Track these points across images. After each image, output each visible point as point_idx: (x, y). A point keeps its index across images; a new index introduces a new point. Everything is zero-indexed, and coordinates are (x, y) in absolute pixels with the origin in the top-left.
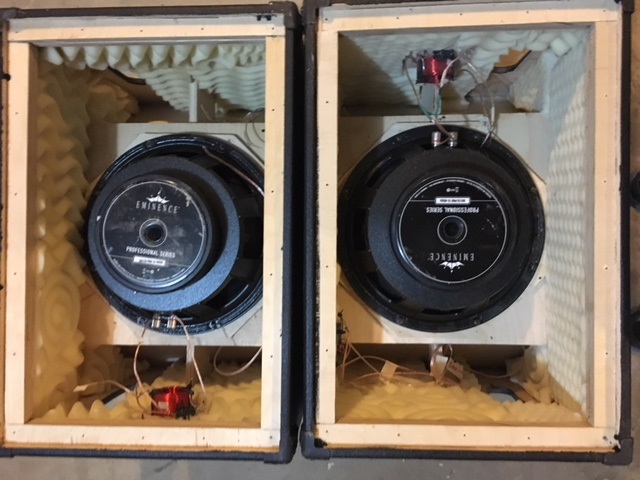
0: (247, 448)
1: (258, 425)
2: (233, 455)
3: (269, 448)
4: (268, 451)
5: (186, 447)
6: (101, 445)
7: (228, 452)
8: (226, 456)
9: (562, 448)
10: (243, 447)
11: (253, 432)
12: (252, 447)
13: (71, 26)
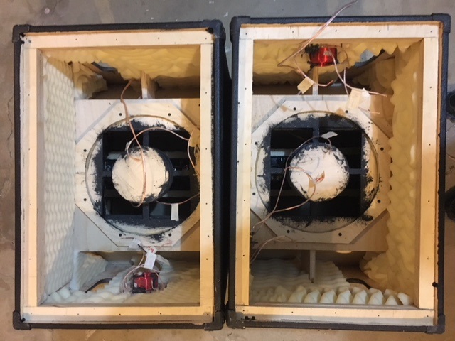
0: (263, 27)
1: (255, 42)
2: (272, 21)
3: (248, 26)
4: (248, 25)
5: (306, 26)
6: (367, 25)
7: (275, 23)
8: (276, 21)
9: (56, 34)
10: (266, 26)
11: (259, 37)
12: (260, 27)
13: (387, 319)
